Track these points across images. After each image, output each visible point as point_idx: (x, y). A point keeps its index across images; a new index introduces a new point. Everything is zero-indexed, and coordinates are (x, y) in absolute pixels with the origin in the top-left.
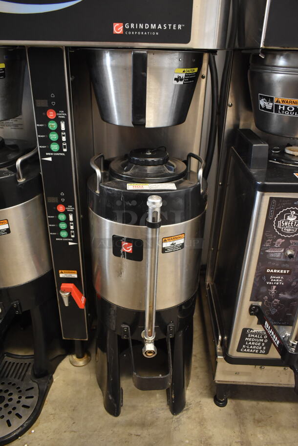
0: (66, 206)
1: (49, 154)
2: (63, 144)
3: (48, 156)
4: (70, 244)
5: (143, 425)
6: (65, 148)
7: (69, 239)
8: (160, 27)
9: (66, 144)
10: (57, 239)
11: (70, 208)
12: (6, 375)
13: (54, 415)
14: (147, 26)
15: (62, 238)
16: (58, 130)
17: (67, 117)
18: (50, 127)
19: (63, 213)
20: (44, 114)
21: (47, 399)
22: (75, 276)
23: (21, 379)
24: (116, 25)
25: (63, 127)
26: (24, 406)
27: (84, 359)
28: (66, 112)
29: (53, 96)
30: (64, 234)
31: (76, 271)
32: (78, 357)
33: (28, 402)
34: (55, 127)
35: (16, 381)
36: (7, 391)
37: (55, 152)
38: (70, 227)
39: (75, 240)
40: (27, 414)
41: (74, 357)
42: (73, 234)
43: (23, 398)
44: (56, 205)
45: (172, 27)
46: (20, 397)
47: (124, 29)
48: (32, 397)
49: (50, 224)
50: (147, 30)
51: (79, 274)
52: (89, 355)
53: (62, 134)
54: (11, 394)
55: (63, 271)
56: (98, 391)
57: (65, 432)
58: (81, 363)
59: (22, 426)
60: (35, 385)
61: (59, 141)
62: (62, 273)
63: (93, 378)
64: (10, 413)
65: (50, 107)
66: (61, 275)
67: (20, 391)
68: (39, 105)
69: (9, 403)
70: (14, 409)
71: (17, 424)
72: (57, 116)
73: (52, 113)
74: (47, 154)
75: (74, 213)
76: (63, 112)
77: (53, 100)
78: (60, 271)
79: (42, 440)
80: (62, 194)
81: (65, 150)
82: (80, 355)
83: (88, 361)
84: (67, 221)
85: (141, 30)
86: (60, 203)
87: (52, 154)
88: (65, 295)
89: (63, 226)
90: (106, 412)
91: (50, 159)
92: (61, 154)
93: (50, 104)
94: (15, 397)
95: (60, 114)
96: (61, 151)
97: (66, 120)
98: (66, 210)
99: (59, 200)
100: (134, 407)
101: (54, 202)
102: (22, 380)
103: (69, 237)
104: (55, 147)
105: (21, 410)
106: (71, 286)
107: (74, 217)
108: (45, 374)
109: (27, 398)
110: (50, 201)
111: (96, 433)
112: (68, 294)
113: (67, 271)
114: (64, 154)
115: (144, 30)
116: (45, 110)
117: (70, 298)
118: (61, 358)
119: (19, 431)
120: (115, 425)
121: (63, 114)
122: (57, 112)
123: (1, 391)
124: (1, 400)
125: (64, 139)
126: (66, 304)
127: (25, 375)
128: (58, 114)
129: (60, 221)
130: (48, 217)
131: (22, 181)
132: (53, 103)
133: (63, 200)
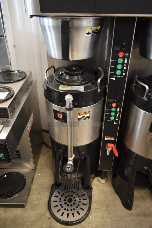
0: (117, 104)
1: (114, 76)
2: (124, 71)
3: (114, 77)
4: (115, 123)
5: (145, 215)
6: (124, 73)
7: (115, 121)
10: (108, 121)
11: (119, 105)
12: (69, 187)
13: (98, 208)
15: (111, 120)
16: (123, 64)
17: (129, 56)
18: (118, 62)
19: (115, 107)
20: (117, 54)
21: (92, 200)
22: (113, 139)
23: (77, 190)
25: (126, 62)
26: (83, 204)
27: (105, 179)
28: (129, 53)
29: (124, 44)
30: (112, 118)
31: (114, 137)
32: (102, 178)
33: (85, 202)
34: (121, 61)
35: (75, 190)
36: (72, 196)
37: (118, 75)
38: (116, 115)
39: (117, 121)
40: (86, 208)
41: (100, 178)
42: (117, 118)
43: (82, 199)
44: (112, 103)
46: (80, 199)
48: (86, 199)
49: (106, 113)
51: (115, 139)
52: (107, 177)
53: (124, 65)
54: (74, 198)
55: (107, 137)
56: (117, 197)
57: (107, 218)
58: (103, 181)
59: (85, 214)
60: (86, 193)
61: (122, 70)
62: (106, 138)
63: (112, 189)
64: (77, 207)
65: (121, 50)
66: (106, 139)
67: (79, 196)
68: (115, 50)
69: (75, 202)
70: (79, 205)
71: (83, 213)
72: (124, 56)
73: (121, 54)
74: (113, 76)
75: (120, 108)
76: (128, 53)
77: (124, 46)
78: (106, 137)
79: (96, 222)
81: (124, 74)
83: (107, 181)
84: (116, 112)
86: (114, 102)
87: (116, 76)
88: (109, 150)
89: (113, 114)
90: (124, 208)
91: (114, 79)
92: (121, 76)
94: (77, 199)
95: (126, 55)
96: (121, 74)
97: (128, 58)
98: (117, 106)
99: (114, 100)
100: (138, 206)
101: (111, 101)
102: (78, 190)
103: (115, 120)
104: (118, 73)
105: (83, 207)
106: (112, 145)
107: (120, 110)
108: (89, 188)
109: (83, 199)
110: (109, 101)
111: (122, 219)
112: (110, 149)
113: (109, 137)
114: (123, 76)
116: (118, 52)
117: (112, 151)
118: (94, 178)
119: (84, 217)
120: (131, 215)
122: (125, 53)
123: (69, 196)
124: (70, 200)
125: (125, 68)
126: (108, 154)
127: (78, 188)
128: (125, 55)
129: (112, 112)
130: (106, 109)
131: (99, 91)
132: (123, 49)
133: (116, 101)
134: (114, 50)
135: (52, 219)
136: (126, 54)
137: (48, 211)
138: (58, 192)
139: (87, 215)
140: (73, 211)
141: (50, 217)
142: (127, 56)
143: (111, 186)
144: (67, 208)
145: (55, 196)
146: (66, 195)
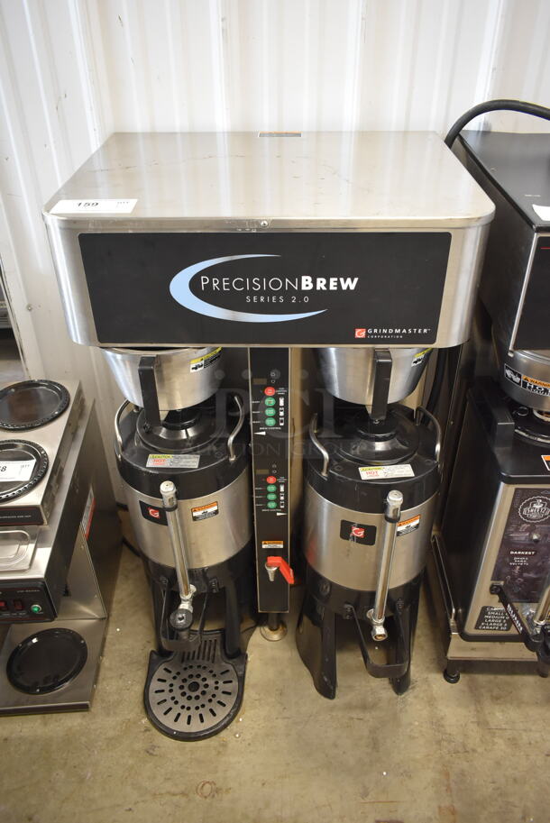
0: (277, 478)
1: (263, 429)
2: (280, 419)
3: (262, 431)
4: (278, 514)
5: (364, 707)
6: (282, 422)
7: (278, 510)
8: (404, 331)
9: (283, 419)
10: (263, 510)
11: (282, 480)
12: (191, 657)
13: (259, 700)
14: (391, 331)
15: (270, 509)
16: (276, 407)
17: (287, 393)
18: (267, 404)
19: (273, 484)
20: (261, 391)
21: (246, 683)
22: (282, 546)
23: (210, 661)
24: (358, 331)
25: (282, 403)
26: (224, 692)
27: (280, 631)
28: (287, 389)
29: (273, 375)
30: (272, 505)
31: (282, 542)
32: (272, 629)
33: (228, 687)
34: (272, 403)
35: (205, 663)
36: (198, 676)
37: (270, 427)
38: (279, 498)
39: (284, 511)
40: (230, 702)
41: (267, 629)
42: (282, 505)
43: (221, 683)
44: (266, 477)
45: (417, 331)
46: (217, 683)
47: (367, 332)
48: (231, 682)
49: (256, 496)
50: (390, 335)
51: (285, 545)
52: (284, 625)
53: (280, 409)
54: (204, 679)
55: (267, 541)
56: (305, 671)
57: (277, 718)
58: (276, 637)
59: (228, 715)
60: (231, 668)
61: (276, 417)
62: (265, 543)
63: (296, 655)
64: (210, 701)
65: (270, 385)
66: (264, 546)
67: (215, 676)
68: (256, 383)
69: (206, 690)
70: (214, 696)
71: (222, 713)
72: (276, 393)
73: (270, 390)
74: (261, 429)
75: (285, 484)
76: (283, 389)
77: (273, 378)
79: (253, 728)
80: (274, 466)
81: (282, 424)
82: (275, 627)
83: (284, 634)
84: (277, 493)
85: (384, 334)
86: (271, 475)
87: (266, 428)
88: (271, 571)
89: (271, 497)
90: (319, 695)
91: (264, 433)
92: (277, 428)
93: (269, 382)
94: (211, 682)
95: (280, 391)
96: (277, 425)
97: (285, 397)
98: (277, 481)
99: (270, 472)
100: (350, 688)
101: (263, 474)
102: (213, 662)
103: (278, 507)
104: (270, 422)
105: (223, 698)
106: (278, 560)
107: (286, 489)
108: (238, 655)
109: (225, 682)
110: (259, 474)
111: (312, 718)
112: (275, 569)
113: (272, 541)
114: (280, 428)
115: (388, 334)
116: (263, 388)
117: (278, 573)
118: (253, 629)
119: (228, 718)
120: (332, 709)
121: (283, 391)
123: (191, 676)
124: (194, 687)
125: (282, 414)
126: (272, 579)
127: (214, 656)
128: (277, 391)
129: (269, 493)
130: (254, 489)
131: (232, 459)
132: (273, 382)
133: (274, 472)
135: (154, 731)
137: (144, 715)
138: (166, 669)
139: (232, 717)
140: (201, 711)
141: (149, 725)
142: (282, 393)
143: (294, 645)
144: (187, 704)
145: (159, 680)
146: (185, 675)
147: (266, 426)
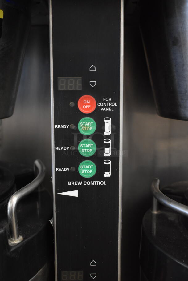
1: (74, 183)
2: (105, 163)
3: (73, 188)
6: (107, 170)
9: (110, 163)
16: (98, 137)
17: (117, 109)
18: (82, 131)
20: (72, 104)
25: (107, 130)
28: (116, 100)
29: (93, 69)
34: (91, 129)
37: (87, 180)
53: (105, 142)
61: (97, 158)
65: (86, 90)
68: (62, 87)
72: (98, 108)
73: (88, 102)
74: (70, 183)
76: (110, 99)
77: (93, 76)
80: (93, 263)
81: (107, 175)
87: (80, 183)
91: (75, 193)
92: (99, 183)
93: (85, 84)
95: (104, 104)
96: (98, 176)
97: (114, 116)
99: (86, 275)
104: (87, 169)
110: (66, 279)
114: (104, 183)
116: (75, 96)
121: (110, 104)
122: (99, 100)
125: (107, 152)
128: (100, 104)
131: (16, 241)
132: (93, 84)
133: (93, 276)
134: (60, 89)
136: (105, 102)
142: (109, 109)
147: (79, 178)
